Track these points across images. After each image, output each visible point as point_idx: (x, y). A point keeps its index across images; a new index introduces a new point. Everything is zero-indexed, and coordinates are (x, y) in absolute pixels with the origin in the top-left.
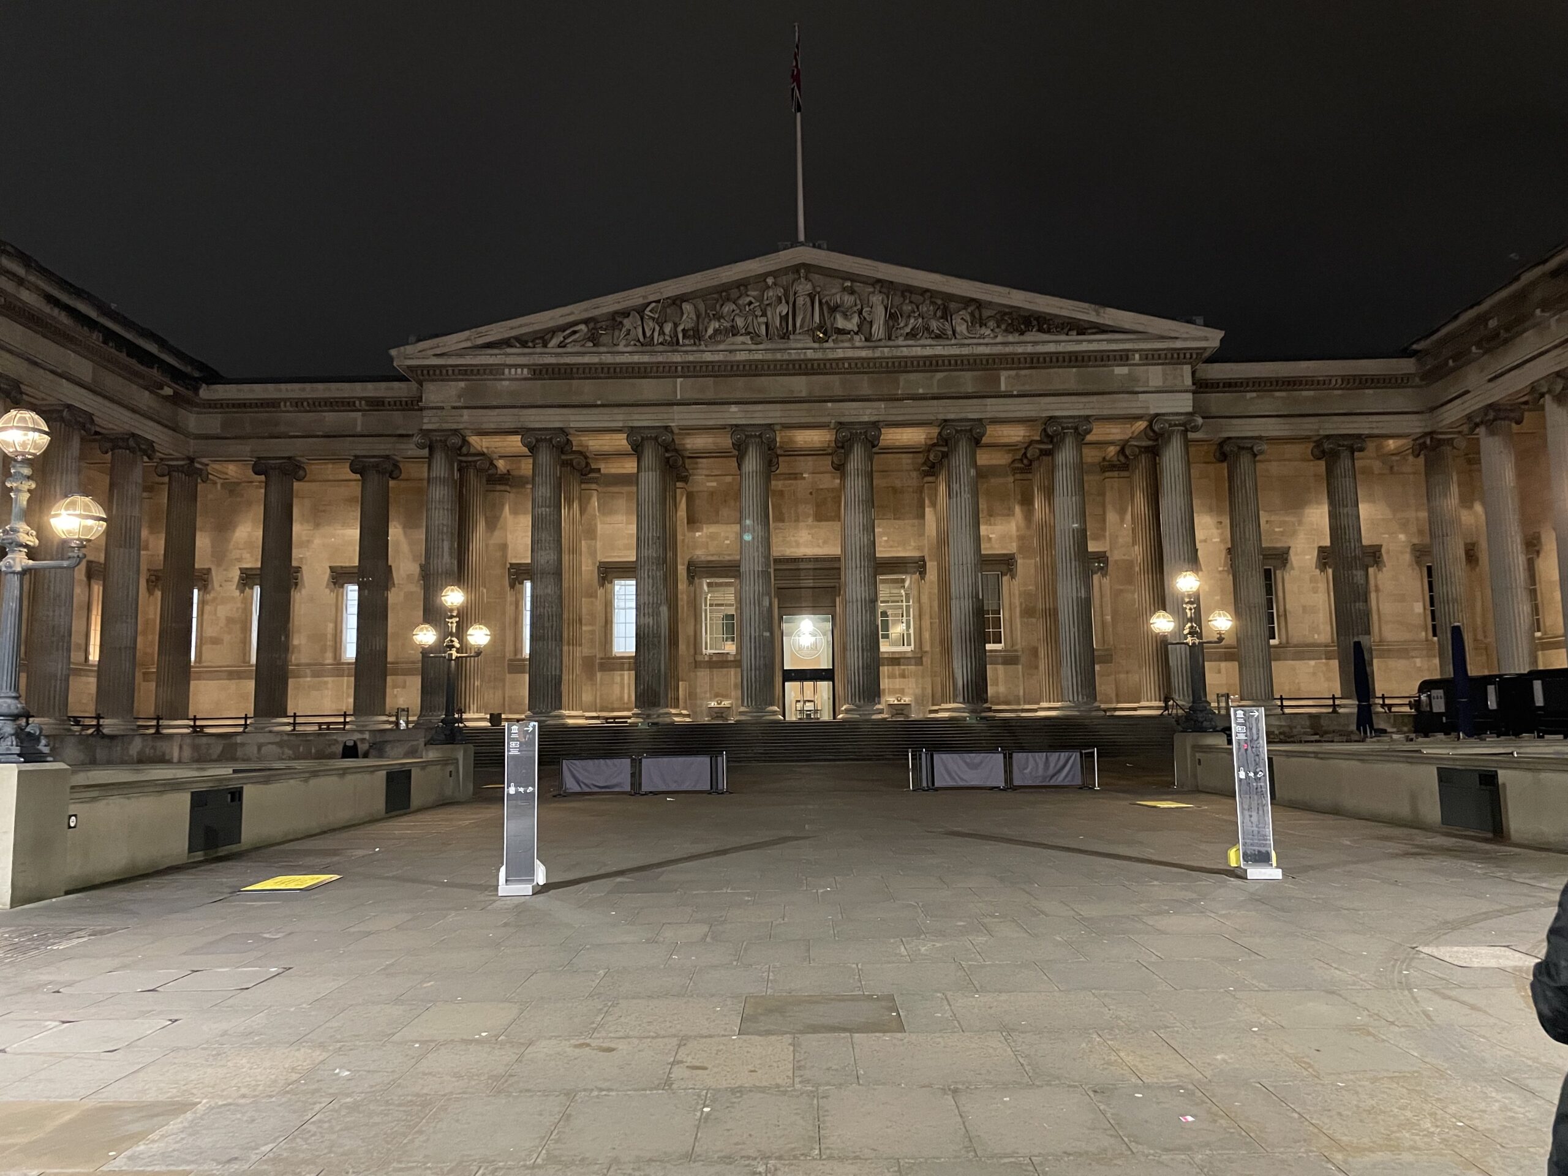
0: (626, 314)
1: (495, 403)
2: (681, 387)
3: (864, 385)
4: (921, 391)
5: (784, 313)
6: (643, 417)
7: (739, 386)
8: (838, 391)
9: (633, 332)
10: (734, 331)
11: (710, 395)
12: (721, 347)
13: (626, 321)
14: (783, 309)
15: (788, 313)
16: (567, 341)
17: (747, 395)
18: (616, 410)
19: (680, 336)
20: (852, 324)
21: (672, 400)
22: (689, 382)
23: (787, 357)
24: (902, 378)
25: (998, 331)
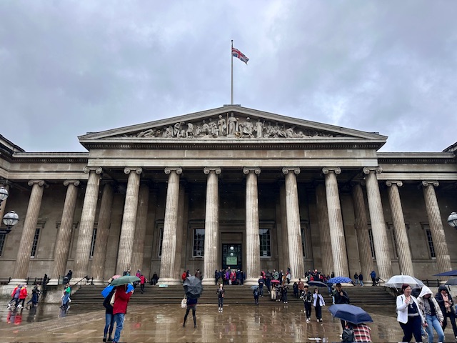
0: (168, 126)
1: (116, 157)
2: (187, 154)
3: (254, 154)
4: (275, 156)
6: (172, 163)
7: (208, 154)
8: (245, 156)
9: (170, 133)
10: (207, 133)
11: (197, 156)
12: (202, 139)
13: (168, 129)
14: (225, 126)
15: (226, 128)
16: (145, 135)
17: (211, 157)
18: (161, 160)
19: (187, 134)
20: (250, 132)
21: (183, 157)
22: (190, 151)
23: (225, 142)
24: (268, 152)
25: (303, 135)
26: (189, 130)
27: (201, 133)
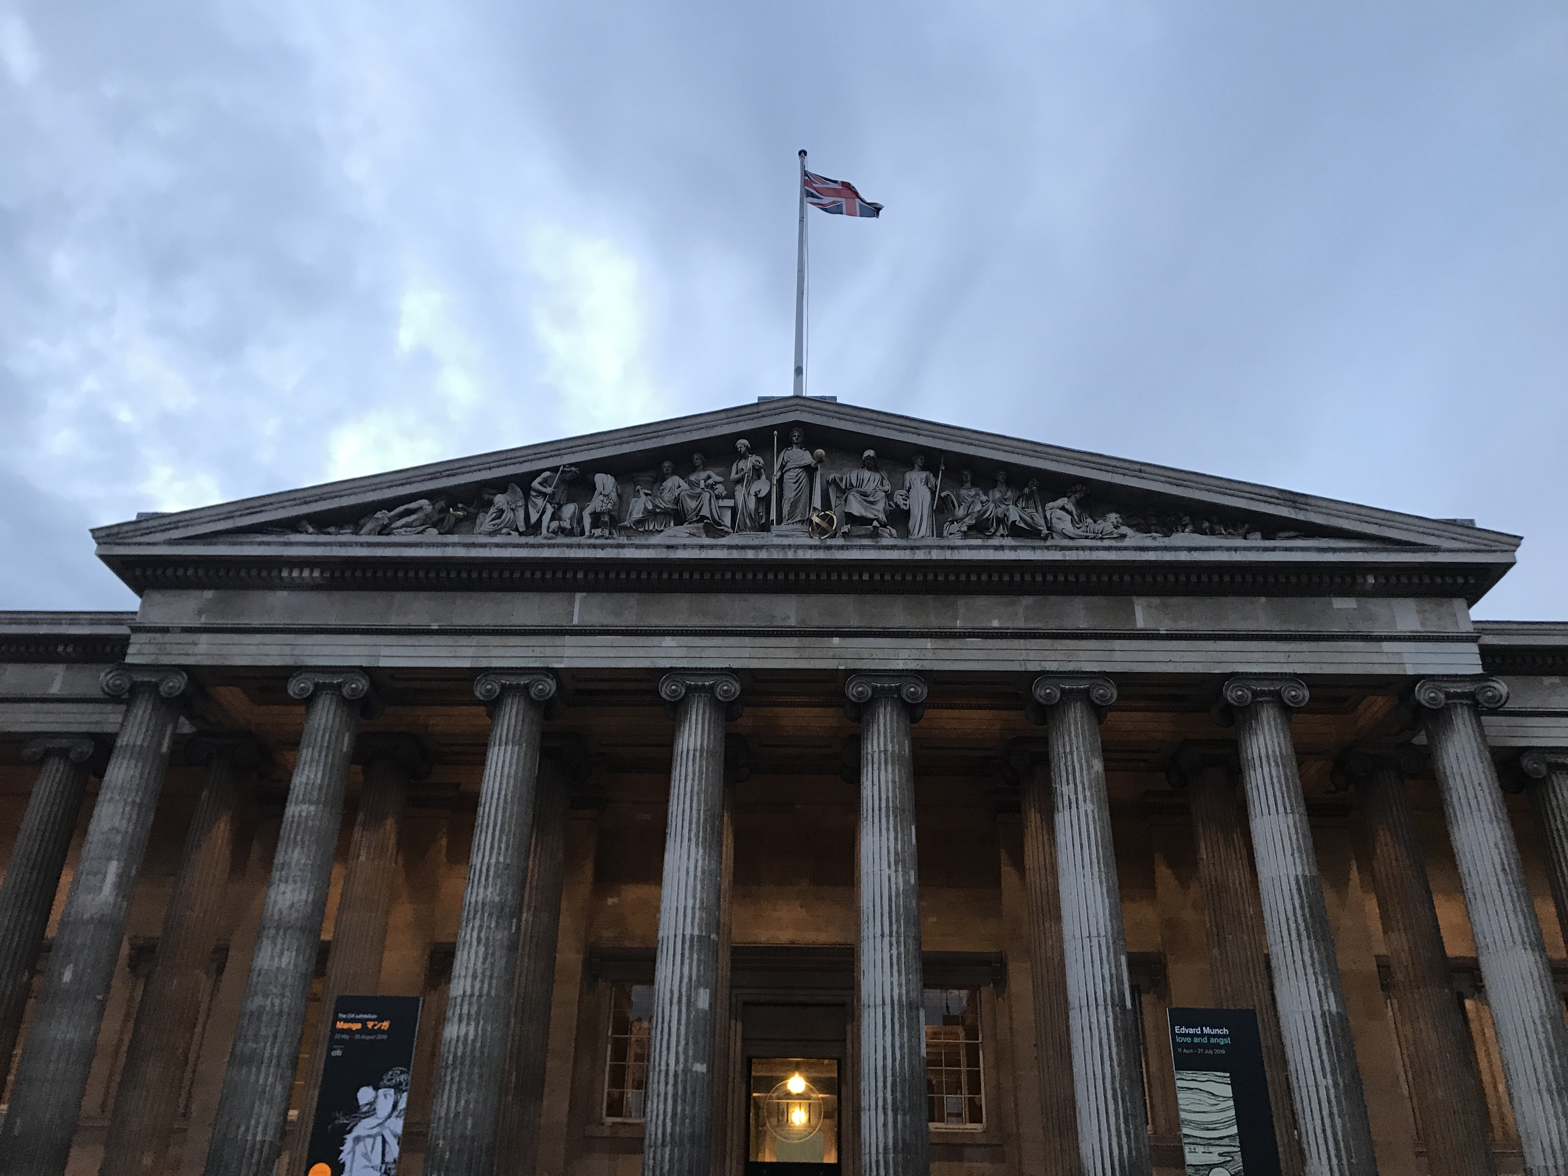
1: (255, 622)
2: (583, 609)
3: (897, 612)
4: (995, 623)
5: (763, 494)
6: (510, 652)
7: (680, 609)
8: (854, 622)
10: (678, 516)
11: (630, 620)
12: (655, 540)
13: (500, 500)
14: (762, 487)
15: (770, 493)
16: (393, 526)
17: (696, 622)
18: (463, 640)
19: (587, 522)
20: (878, 511)
21: (563, 622)
22: (597, 599)
23: (763, 555)
24: (962, 602)
25: (1124, 530)
26: (597, 504)
27: (651, 515)
